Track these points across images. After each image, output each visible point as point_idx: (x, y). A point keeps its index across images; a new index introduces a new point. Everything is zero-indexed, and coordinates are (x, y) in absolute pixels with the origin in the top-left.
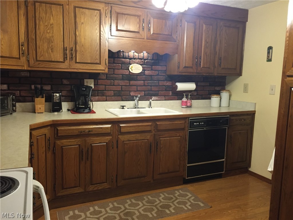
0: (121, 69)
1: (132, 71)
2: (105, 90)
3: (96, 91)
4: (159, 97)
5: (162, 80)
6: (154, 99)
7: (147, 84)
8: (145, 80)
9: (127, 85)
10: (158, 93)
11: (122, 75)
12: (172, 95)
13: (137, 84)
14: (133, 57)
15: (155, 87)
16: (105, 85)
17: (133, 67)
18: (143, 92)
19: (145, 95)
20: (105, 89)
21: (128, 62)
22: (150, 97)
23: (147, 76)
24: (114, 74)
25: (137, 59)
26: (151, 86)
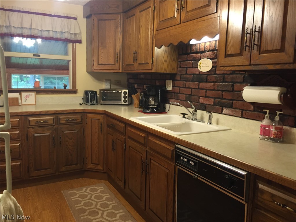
0: (193, 67)
1: (200, 68)
2: (179, 93)
3: (173, 93)
4: (232, 111)
5: (239, 81)
6: (226, 113)
7: (217, 88)
8: (216, 82)
9: (196, 88)
10: (232, 102)
11: (193, 74)
12: (254, 111)
13: (206, 87)
14: (205, 49)
15: (227, 92)
16: (180, 87)
17: (202, 63)
18: (213, 99)
19: (215, 104)
20: (180, 91)
21: (198, 58)
22: (221, 108)
23: (218, 76)
24: (186, 74)
25: (208, 51)
26: (223, 91)
